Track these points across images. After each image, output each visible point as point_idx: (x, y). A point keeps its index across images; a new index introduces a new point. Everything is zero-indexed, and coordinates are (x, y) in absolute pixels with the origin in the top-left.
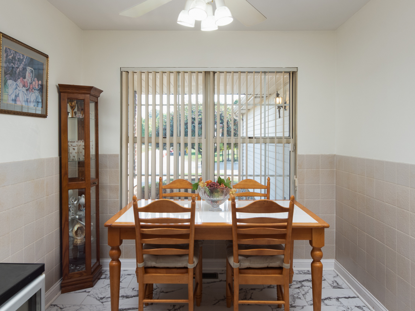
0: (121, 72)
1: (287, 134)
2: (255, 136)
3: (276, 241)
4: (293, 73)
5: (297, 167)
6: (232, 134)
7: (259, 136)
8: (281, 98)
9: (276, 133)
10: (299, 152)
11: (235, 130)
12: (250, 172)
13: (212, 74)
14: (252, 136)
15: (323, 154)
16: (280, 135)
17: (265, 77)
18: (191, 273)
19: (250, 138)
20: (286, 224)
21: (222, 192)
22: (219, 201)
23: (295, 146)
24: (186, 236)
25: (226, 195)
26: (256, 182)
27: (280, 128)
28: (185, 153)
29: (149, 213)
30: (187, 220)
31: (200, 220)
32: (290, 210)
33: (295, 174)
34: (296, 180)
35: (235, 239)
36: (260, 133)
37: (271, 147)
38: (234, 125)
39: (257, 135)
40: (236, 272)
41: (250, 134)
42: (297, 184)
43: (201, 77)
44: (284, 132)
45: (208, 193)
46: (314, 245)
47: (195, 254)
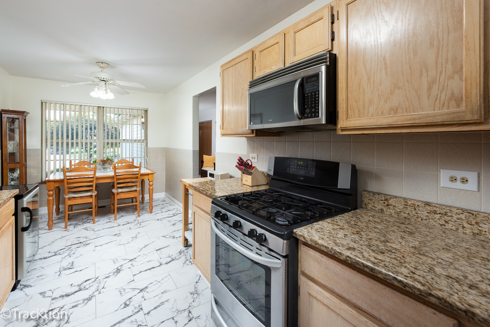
0: (42, 103)
1: (143, 138)
2: (127, 139)
3: (134, 180)
4: (146, 110)
5: (148, 153)
6: (114, 138)
7: (129, 139)
8: (144, 119)
9: (137, 137)
10: (149, 146)
11: (115, 134)
12: (124, 156)
13: (102, 108)
14: (125, 139)
15: (160, 147)
16: (139, 138)
17: (132, 111)
18: (94, 197)
19: (124, 140)
20: (138, 173)
21: (109, 164)
22: (107, 168)
23: (147, 143)
24: (91, 181)
25: (111, 165)
26: (127, 160)
27: (139, 136)
28: (68, 153)
29: (73, 173)
30: (92, 175)
31: (98, 174)
32: (140, 167)
33: (147, 156)
34: (147, 159)
35: (115, 180)
36: (129, 137)
37: (135, 144)
38: (115, 131)
39: (128, 138)
40: (116, 194)
41: (124, 138)
42: (147, 161)
43: (96, 109)
44: (141, 137)
45: (102, 164)
46: (149, 180)
47: (96, 190)
